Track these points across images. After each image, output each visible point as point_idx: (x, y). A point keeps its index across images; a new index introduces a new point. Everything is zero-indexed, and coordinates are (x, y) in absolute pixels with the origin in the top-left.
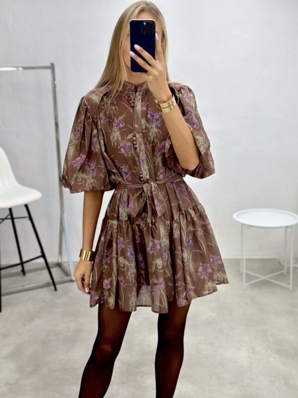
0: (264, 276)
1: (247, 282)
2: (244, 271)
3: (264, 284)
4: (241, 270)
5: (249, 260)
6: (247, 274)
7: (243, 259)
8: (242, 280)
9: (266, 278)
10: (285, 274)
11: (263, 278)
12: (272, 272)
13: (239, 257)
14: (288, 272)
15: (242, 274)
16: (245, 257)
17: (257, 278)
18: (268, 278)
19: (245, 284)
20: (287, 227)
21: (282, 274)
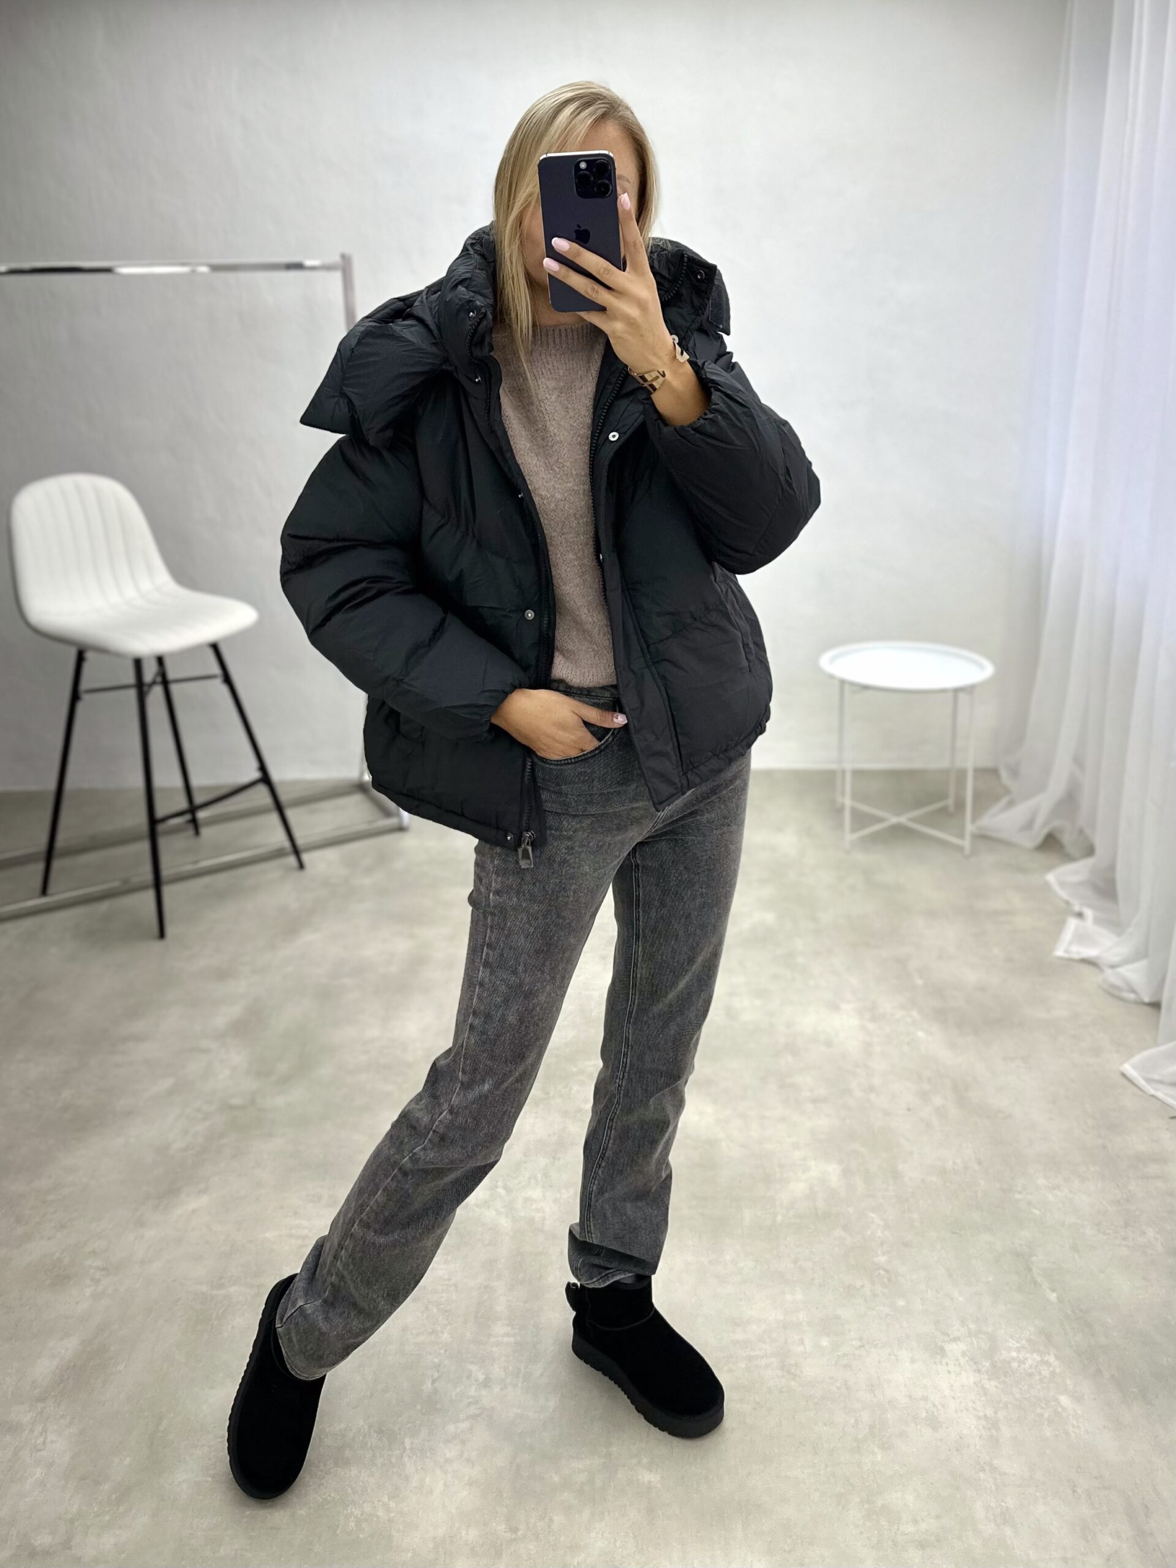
0: (898, 815)
1: (854, 830)
2: (848, 802)
3: (899, 833)
4: (839, 799)
5: (858, 774)
6: (855, 813)
7: (844, 772)
8: (840, 826)
9: (903, 819)
10: (951, 809)
11: (894, 820)
12: (918, 804)
13: (834, 766)
14: (960, 805)
15: (840, 810)
16: (848, 767)
17: (880, 820)
18: (911, 820)
19: (849, 837)
20: (957, 691)
21: (943, 811)
